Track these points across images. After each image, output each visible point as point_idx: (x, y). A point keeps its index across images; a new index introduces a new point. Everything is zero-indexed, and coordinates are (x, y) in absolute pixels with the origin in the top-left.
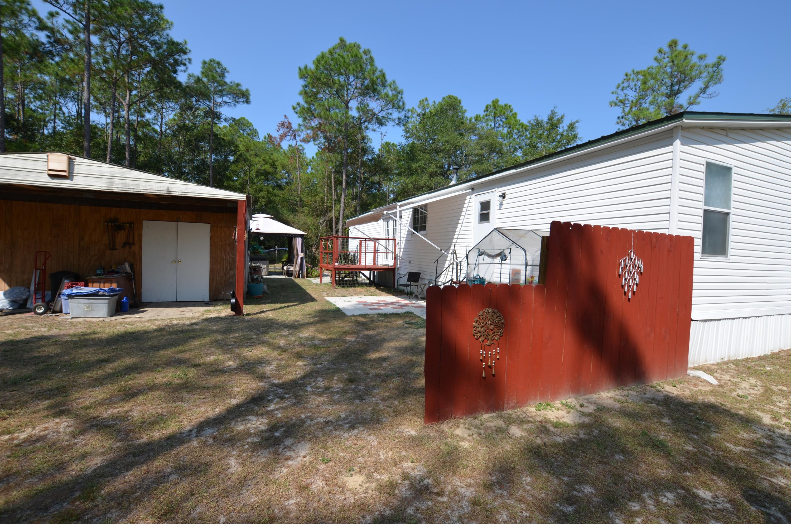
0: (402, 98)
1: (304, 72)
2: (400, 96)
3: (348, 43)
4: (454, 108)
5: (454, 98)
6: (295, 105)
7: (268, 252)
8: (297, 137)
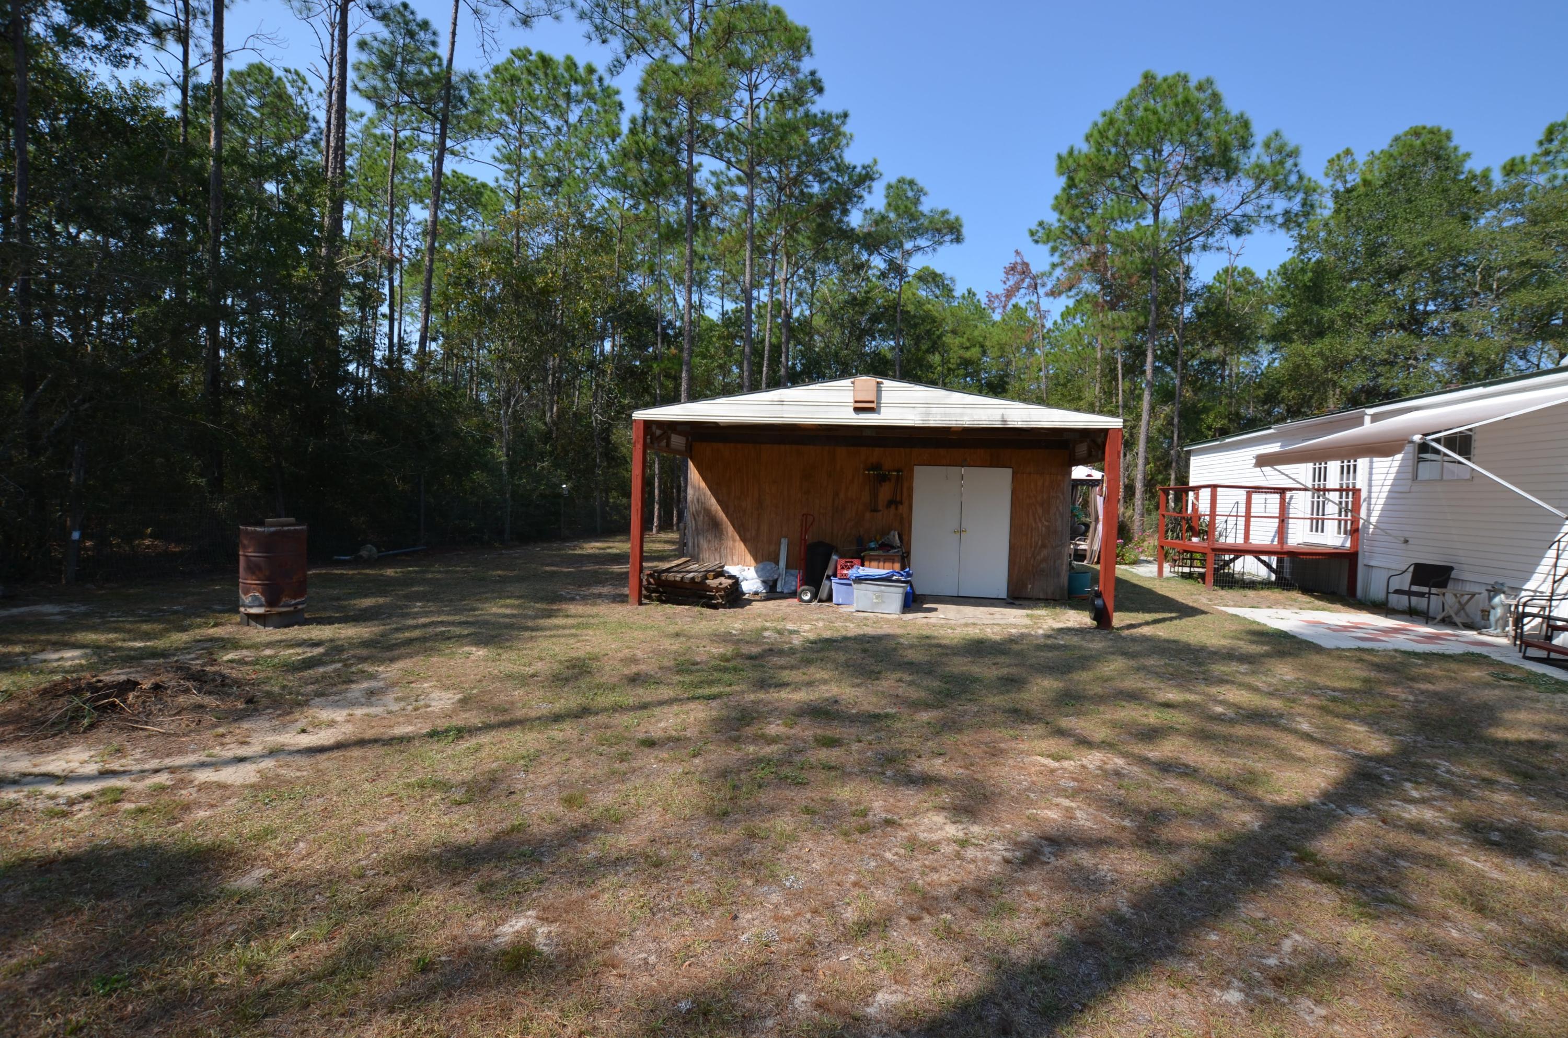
0: (1296, 165)
1: (1070, 161)
2: (1289, 163)
3: (1160, 78)
4: (1438, 158)
5: (1432, 132)
6: (1034, 227)
8: (1039, 288)
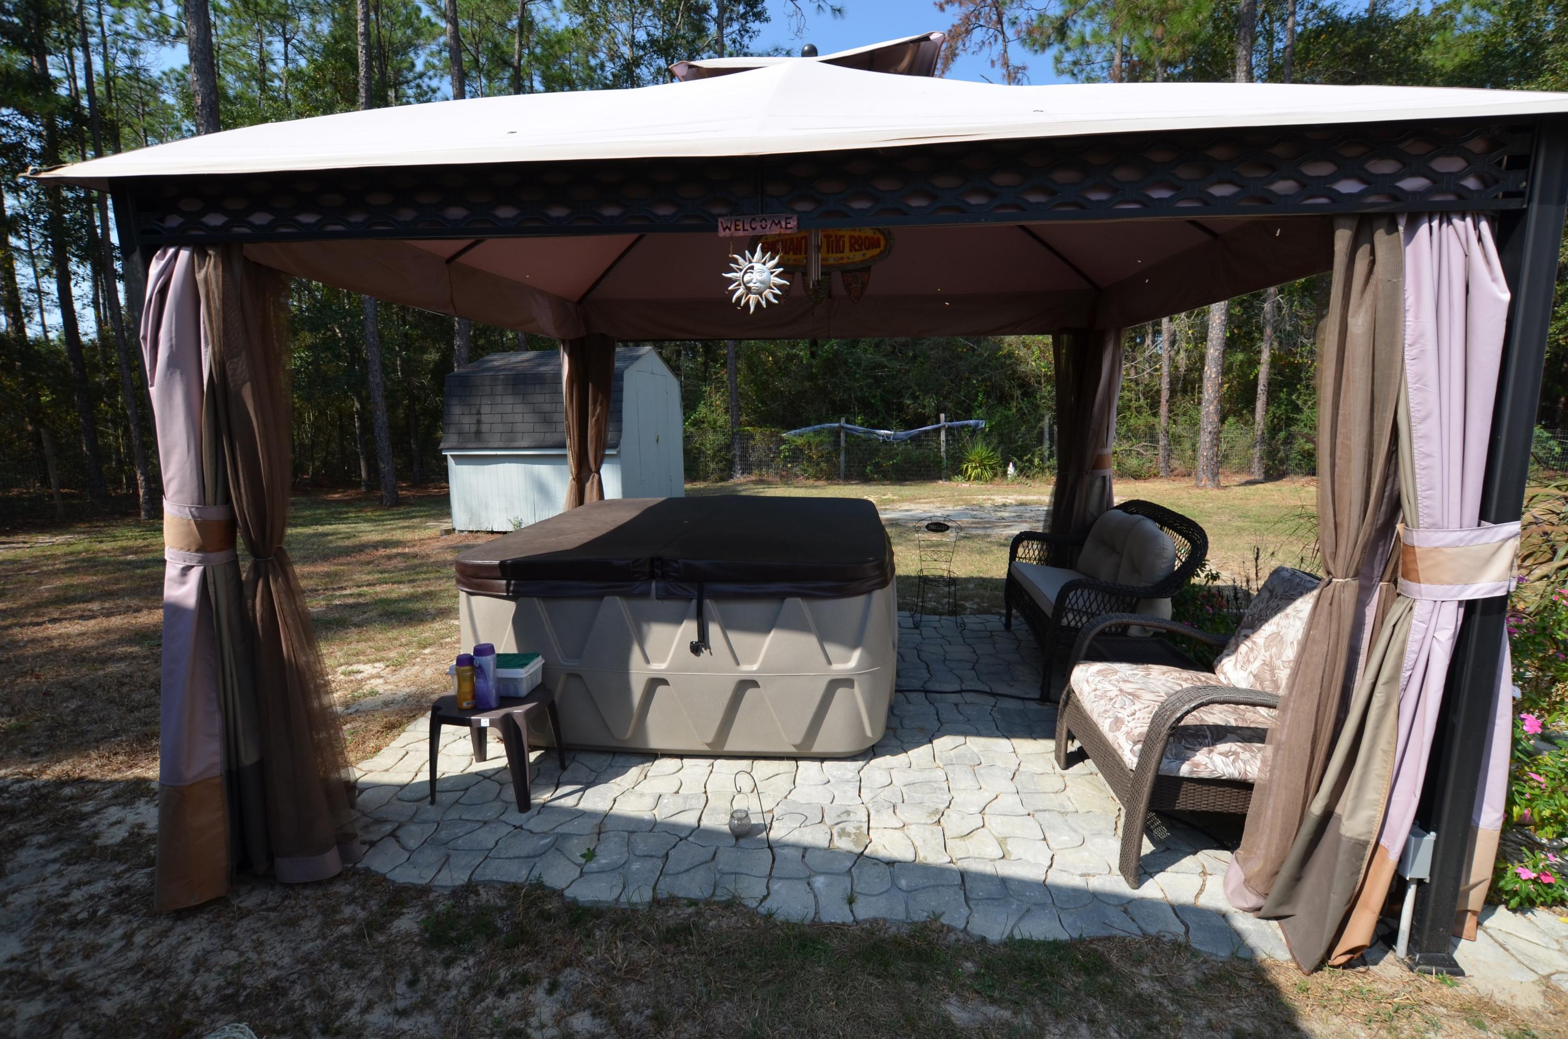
7: (912, 439)
8: (1005, 26)
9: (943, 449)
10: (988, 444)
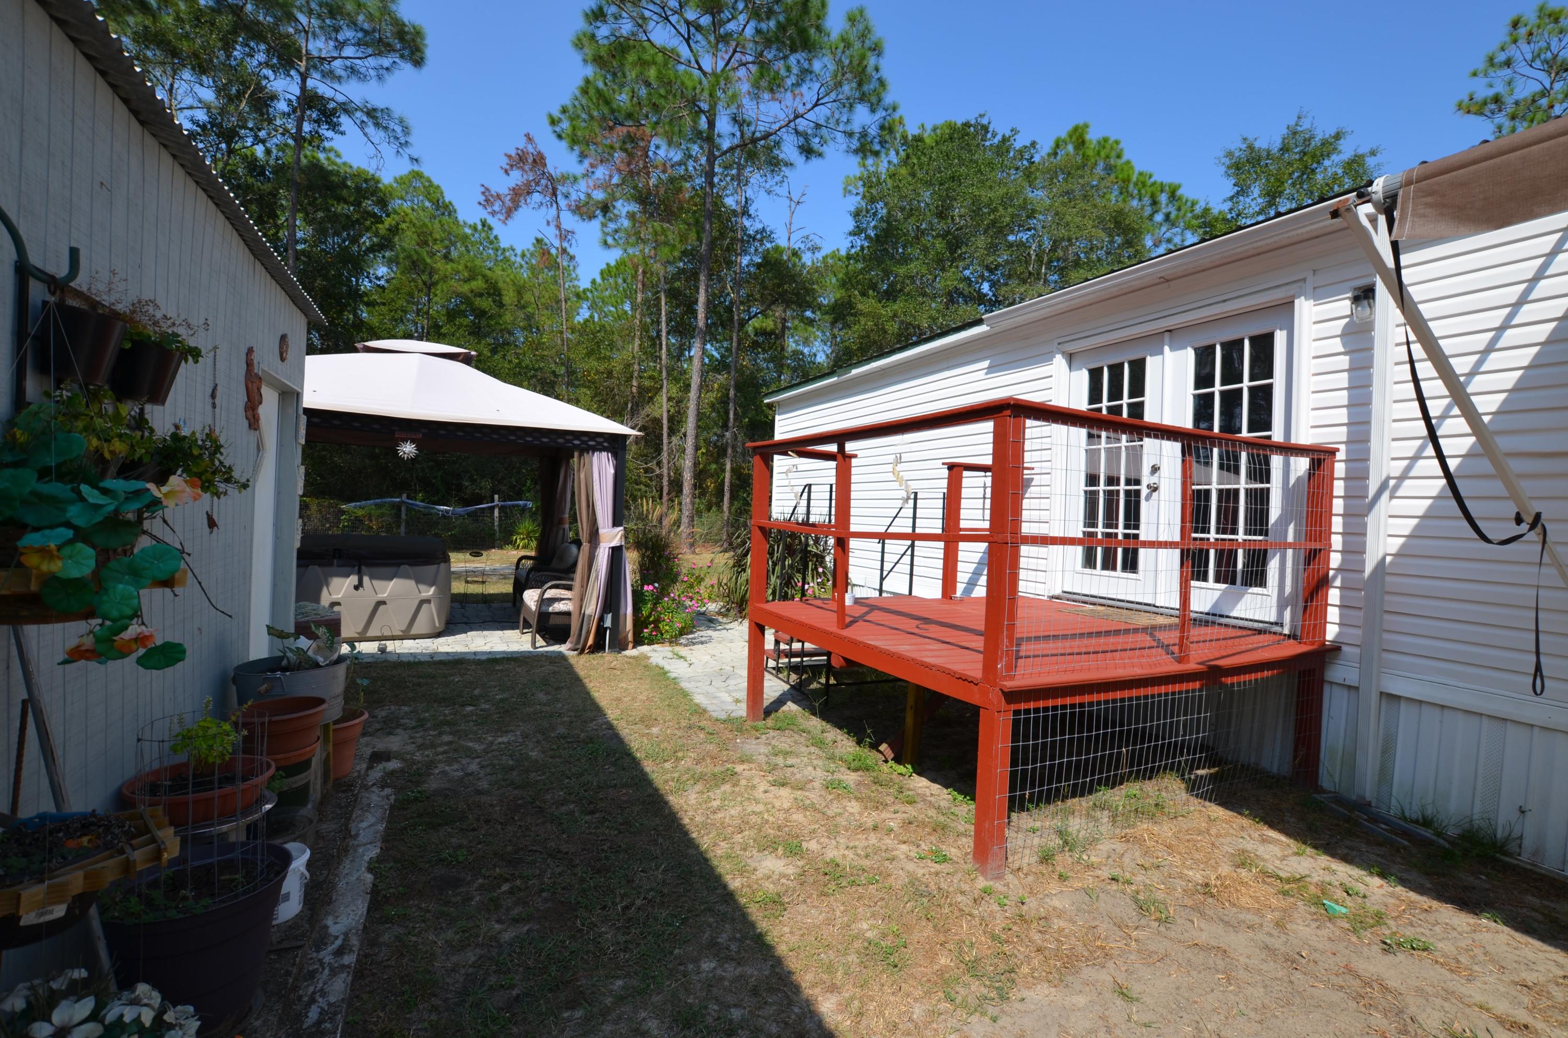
0: (877, 67)
6: (556, 114)
7: (469, 514)
8: (559, 197)
9: (496, 524)
10: (534, 521)
